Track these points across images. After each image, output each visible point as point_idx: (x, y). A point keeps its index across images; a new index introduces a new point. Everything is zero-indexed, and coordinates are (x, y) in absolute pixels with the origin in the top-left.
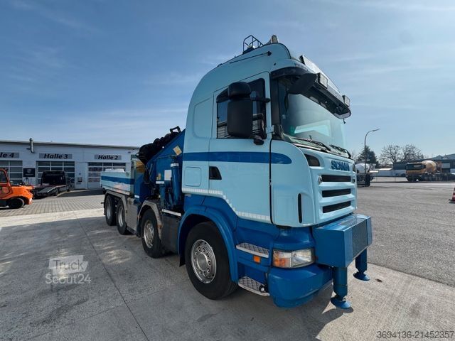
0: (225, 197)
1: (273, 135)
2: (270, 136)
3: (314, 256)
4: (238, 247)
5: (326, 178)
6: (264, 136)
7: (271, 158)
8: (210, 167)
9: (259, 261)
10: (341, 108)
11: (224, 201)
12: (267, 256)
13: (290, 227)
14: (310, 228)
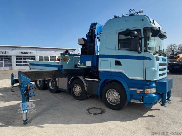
0: (123, 72)
1: (145, 50)
2: (143, 50)
3: (157, 90)
4: (130, 89)
5: (161, 65)
6: (141, 50)
7: (144, 58)
8: (115, 61)
9: (139, 93)
10: (163, 36)
11: (123, 74)
12: (142, 91)
13: (151, 81)
14: (156, 81)
